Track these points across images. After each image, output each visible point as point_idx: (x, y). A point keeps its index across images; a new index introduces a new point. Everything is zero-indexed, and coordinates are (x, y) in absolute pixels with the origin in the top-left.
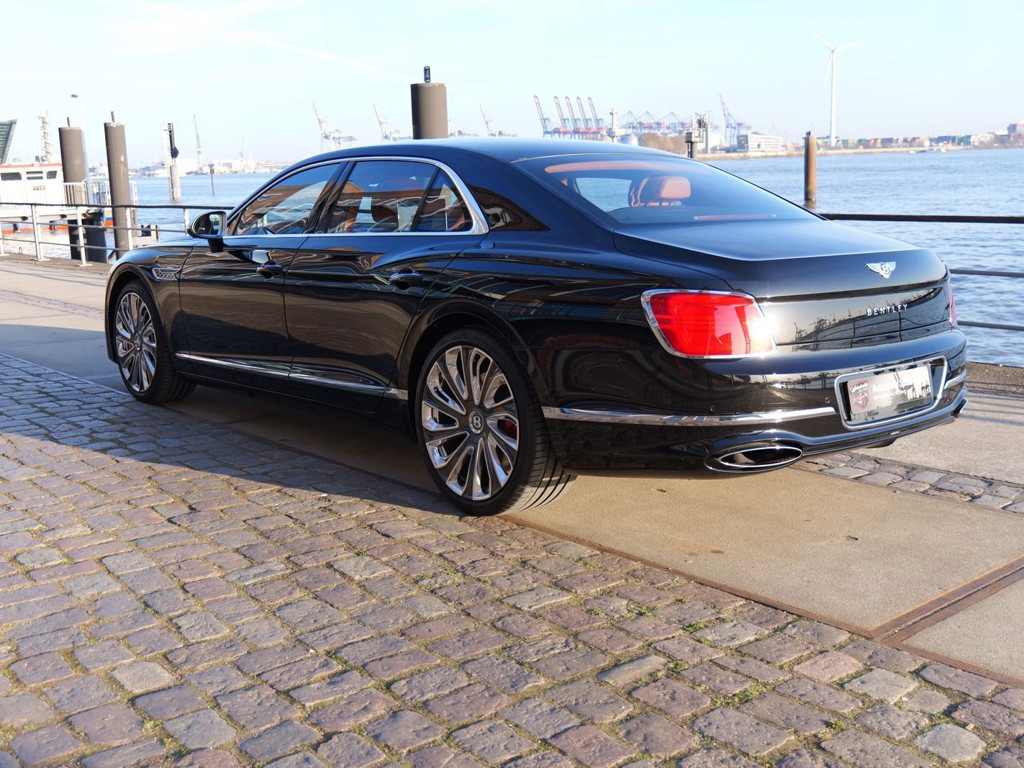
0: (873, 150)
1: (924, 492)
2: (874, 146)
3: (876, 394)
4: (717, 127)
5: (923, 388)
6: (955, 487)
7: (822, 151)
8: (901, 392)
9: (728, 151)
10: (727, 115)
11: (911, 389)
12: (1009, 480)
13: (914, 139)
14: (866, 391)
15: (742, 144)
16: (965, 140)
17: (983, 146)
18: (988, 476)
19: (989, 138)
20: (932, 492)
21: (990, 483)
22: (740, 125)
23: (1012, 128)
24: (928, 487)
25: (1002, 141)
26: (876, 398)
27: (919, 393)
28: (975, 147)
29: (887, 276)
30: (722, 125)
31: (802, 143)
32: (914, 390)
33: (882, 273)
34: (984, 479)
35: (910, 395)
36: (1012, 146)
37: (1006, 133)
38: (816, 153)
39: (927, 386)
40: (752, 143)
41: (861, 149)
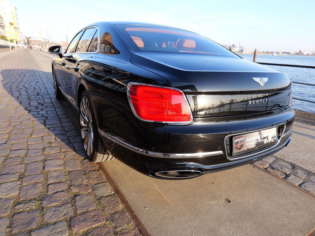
0: (269, 54)
1: (266, 169)
2: (270, 53)
3: (248, 142)
4: (237, 47)
5: (272, 138)
6: (279, 168)
7: (258, 53)
8: (261, 140)
9: (239, 52)
10: (240, 45)
11: (266, 139)
12: (301, 167)
13: (278, 52)
14: (243, 141)
15: (242, 51)
16: (289, 53)
17: (293, 55)
18: (293, 162)
19: (294, 53)
20: (269, 169)
21: (294, 167)
22: (242, 47)
23: (300, 51)
24: (268, 165)
25: (297, 54)
26: (247, 144)
27: (270, 140)
28: (291, 55)
29: (262, 85)
30: (238, 47)
31: (254, 52)
32: (268, 139)
33: (260, 83)
34: (291, 164)
35: (266, 141)
36: (299, 55)
37: (298, 52)
38: (257, 53)
39: (275, 136)
40: (244, 51)
41: (267, 54)
